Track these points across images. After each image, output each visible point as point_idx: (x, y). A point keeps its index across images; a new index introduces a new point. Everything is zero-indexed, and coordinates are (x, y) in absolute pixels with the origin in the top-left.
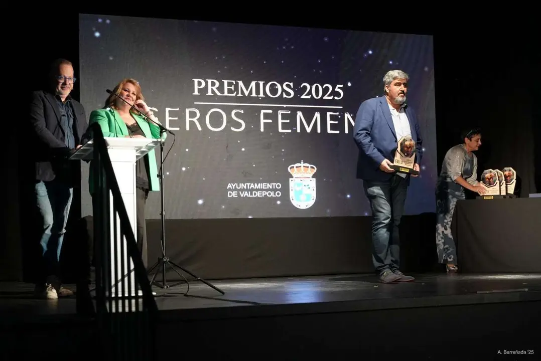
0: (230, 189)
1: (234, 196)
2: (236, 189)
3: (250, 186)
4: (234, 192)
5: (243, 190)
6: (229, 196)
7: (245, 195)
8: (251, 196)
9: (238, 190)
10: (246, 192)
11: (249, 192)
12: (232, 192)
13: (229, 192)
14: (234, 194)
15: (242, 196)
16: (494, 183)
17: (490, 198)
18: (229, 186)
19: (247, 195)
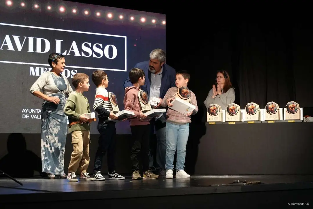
0: (24, 113)
1: (27, 118)
2: (28, 113)
3: (38, 111)
4: (27, 115)
5: (33, 114)
6: (23, 118)
7: (35, 117)
8: (39, 118)
9: (30, 114)
10: (35, 115)
11: (38, 115)
12: (25, 115)
13: (23, 115)
14: (27, 116)
15: (32, 118)
16: (216, 113)
17: (213, 123)
18: (24, 111)
19: (36, 117)
